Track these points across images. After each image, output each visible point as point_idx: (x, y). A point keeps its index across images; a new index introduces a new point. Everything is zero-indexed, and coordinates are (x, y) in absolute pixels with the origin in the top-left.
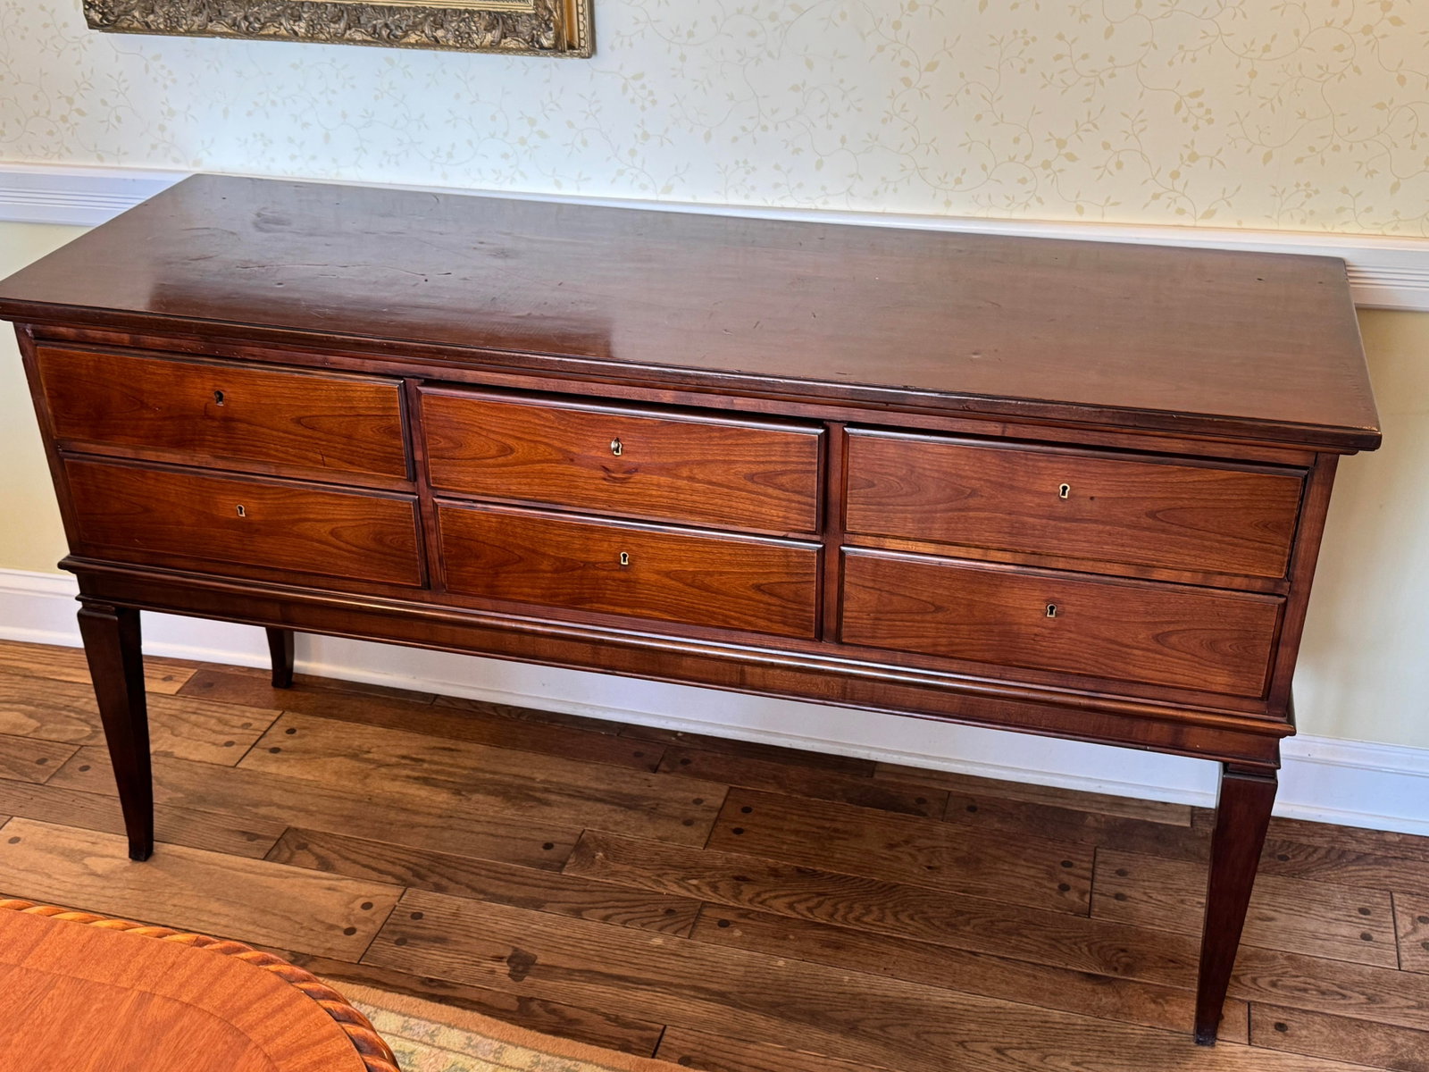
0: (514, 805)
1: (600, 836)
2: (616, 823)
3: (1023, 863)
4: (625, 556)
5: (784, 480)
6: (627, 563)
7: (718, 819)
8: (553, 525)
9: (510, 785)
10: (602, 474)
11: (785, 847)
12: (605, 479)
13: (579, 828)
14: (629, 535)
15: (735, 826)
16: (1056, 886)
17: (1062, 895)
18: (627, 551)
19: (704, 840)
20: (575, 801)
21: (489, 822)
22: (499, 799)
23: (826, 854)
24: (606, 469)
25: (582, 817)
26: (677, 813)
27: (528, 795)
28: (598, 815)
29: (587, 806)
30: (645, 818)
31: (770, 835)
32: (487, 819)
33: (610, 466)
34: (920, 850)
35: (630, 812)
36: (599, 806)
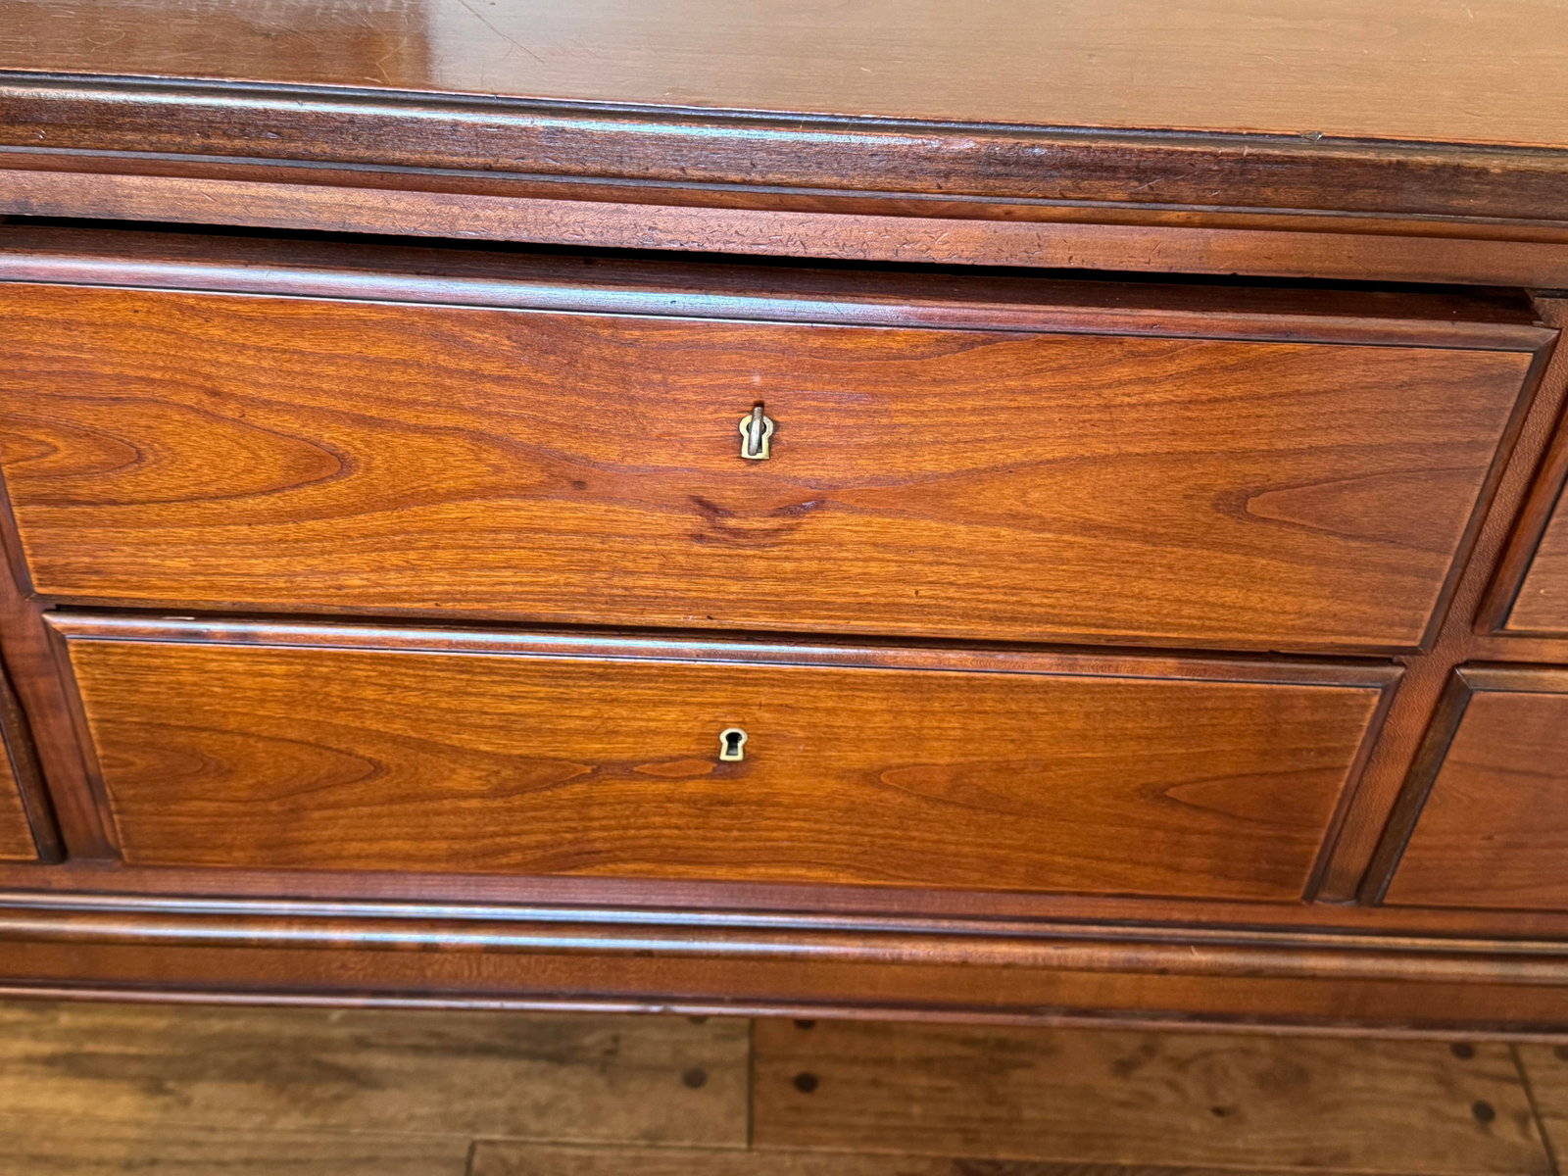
0: (295, 1101)
1: (513, 1155)
2: (541, 1111)
3: (1384, 1063)
4: (733, 739)
5: (1352, 504)
6: (739, 757)
7: (753, 1057)
8: (491, 671)
9: (274, 1044)
10: (693, 521)
11: (916, 1110)
12: (699, 538)
13: (458, 1141)
14: (756, 682)
15: (795, 1069)
16: (1466, 1111)
17: (1486, 1131)
18: (742, 724)
19: (741, 1123)
20: (432, 1063)
21: (248, 1162)
22: (258, 1087)
23: (1001, 1112)
24: (707, 507)
25: (458, 1106)
26: (664, 1055)
27: (319, 1065)
28: (496, 1095)
29: (463, 1071)
30: (600, 1082)
31: (875, 1083)
32: (244, 1153)
33: (729, 495)
34: (1181, 1064)
35: (563, 1072)
36: (489, 1067)
